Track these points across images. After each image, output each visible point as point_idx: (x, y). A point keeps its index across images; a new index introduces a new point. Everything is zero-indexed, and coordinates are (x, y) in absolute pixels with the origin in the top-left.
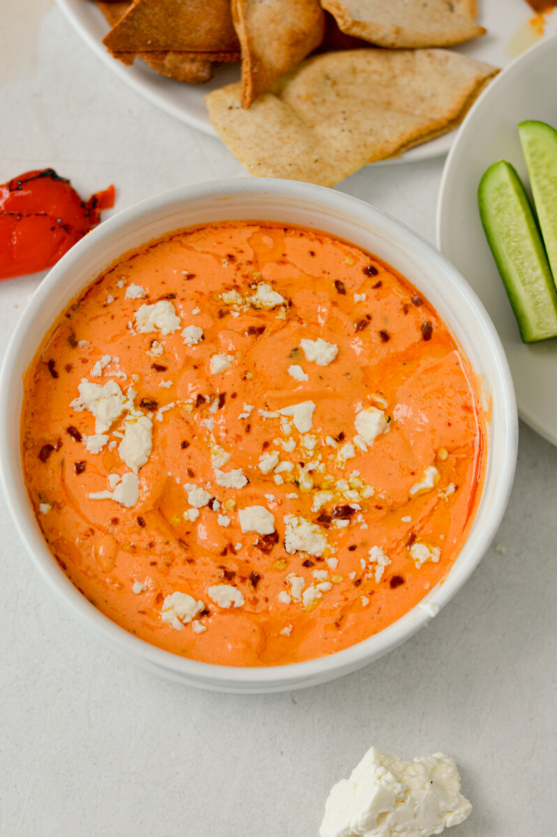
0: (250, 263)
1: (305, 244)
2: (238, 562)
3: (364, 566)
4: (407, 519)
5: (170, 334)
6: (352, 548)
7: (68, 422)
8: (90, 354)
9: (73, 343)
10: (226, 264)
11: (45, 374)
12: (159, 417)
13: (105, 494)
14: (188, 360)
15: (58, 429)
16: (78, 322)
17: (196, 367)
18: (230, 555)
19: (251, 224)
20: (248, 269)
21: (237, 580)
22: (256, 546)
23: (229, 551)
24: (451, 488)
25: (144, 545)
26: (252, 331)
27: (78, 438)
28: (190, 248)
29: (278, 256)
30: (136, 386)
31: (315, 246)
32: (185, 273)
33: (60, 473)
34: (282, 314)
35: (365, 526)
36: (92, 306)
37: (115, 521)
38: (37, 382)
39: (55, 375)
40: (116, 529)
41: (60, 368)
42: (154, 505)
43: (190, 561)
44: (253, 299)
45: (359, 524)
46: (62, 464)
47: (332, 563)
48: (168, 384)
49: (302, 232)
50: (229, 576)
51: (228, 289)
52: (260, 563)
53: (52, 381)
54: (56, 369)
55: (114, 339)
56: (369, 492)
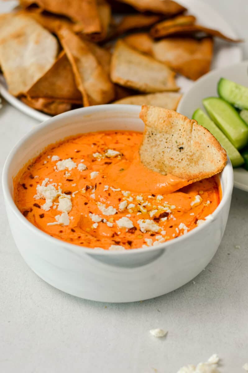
0: (103, 145)
1: (125, 137)
2: (120, 238)
3: (178, 232)
4: (192, 214)
5: (73, 169)
6: (171, 227)
7: (34, 203)
8: (40, 180)
9: (32, 177)
10: (93, 146)
11: (21, 188)
12: (73, 195)
13: (55, 223)
14: (81, 176)
15: (30, 205)
16: (33, 171)
17: (85, 178)
18: (116, 237)
19: (100, 133)
20: (103, 147)
21: (121, 244)
22: (127, 232)
23: (115, 235)
24: (208, 202)
25: (76, 237)
26: (106, 163)
27: (39, 207)
28: (77, 143)
29: (115, 141)
30: (61, 188)
31: (130, 137)
32: (76, 150)
33: (33, 219)
34: (119, 158)
35: (175, 219)
36: (38, 165)
37: (61, 232)
38: (18, 191)
39: (26, 188)
40: (62, 234)
41: (27, 186)
42: (78, 224)
43: (98, 240)
44: (106, 154)
45: (172, 219)
46: (34, 216)
47: (163, 232)
48: (74, 185)
49: (123, 133)
50: (118, 243)
51: (95, 153)
52: (130, 237)
53: (24, 191)
54: (26, 186)
55: (49, 174)
56: (173, 207)
